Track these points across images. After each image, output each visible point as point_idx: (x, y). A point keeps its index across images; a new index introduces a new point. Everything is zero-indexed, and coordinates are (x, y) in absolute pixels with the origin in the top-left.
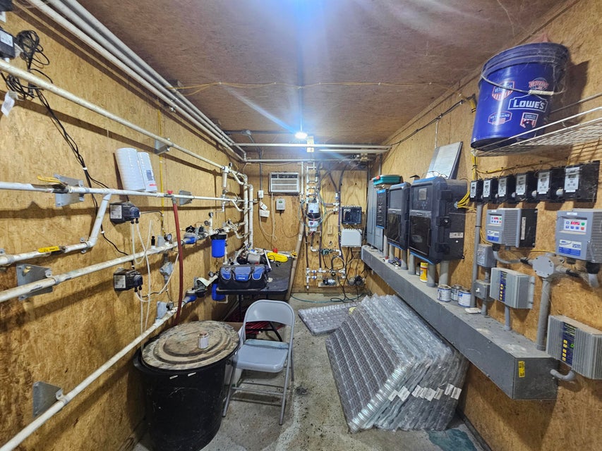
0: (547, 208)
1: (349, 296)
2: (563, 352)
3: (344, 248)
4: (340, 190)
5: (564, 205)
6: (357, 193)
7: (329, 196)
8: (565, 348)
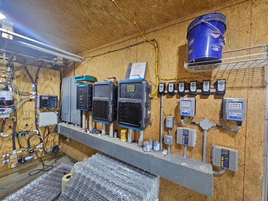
0: (201, 98)
1: (47, 163)
2: (221, 162)
3: (42, 127)
4: (36, 82)
5: (209, 96)
6: (52, 86)
7: (25, 86)
8: (222, 161)
